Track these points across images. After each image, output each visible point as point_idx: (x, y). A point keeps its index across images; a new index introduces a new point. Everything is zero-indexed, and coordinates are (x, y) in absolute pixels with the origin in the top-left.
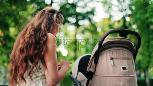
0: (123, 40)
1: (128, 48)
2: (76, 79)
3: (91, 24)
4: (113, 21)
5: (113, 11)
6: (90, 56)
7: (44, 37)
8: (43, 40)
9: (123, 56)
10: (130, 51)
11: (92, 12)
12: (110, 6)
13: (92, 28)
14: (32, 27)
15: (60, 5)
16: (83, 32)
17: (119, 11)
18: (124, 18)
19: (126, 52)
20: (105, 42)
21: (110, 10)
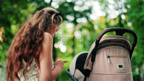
0: (120, 39)
1: (124, 47)
2: (73, 76)
3: (88, 22)
4: (110, 19)
5: (109, 9)
6: (87, 54)
7: (40, 37)
8: (38, 39)
9: (120, 54)
10: (126, 49)
11: (89, 11)
12: (107, 5)
13: (89, 26)
14: (29, 26)
15: (59, 4)
16: (81, 30)
17: (115, 9)
18: (120, 16)
19: (122, 50)
20: (101, 40)
21: (107, 9)
